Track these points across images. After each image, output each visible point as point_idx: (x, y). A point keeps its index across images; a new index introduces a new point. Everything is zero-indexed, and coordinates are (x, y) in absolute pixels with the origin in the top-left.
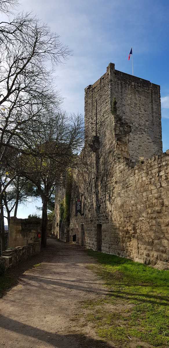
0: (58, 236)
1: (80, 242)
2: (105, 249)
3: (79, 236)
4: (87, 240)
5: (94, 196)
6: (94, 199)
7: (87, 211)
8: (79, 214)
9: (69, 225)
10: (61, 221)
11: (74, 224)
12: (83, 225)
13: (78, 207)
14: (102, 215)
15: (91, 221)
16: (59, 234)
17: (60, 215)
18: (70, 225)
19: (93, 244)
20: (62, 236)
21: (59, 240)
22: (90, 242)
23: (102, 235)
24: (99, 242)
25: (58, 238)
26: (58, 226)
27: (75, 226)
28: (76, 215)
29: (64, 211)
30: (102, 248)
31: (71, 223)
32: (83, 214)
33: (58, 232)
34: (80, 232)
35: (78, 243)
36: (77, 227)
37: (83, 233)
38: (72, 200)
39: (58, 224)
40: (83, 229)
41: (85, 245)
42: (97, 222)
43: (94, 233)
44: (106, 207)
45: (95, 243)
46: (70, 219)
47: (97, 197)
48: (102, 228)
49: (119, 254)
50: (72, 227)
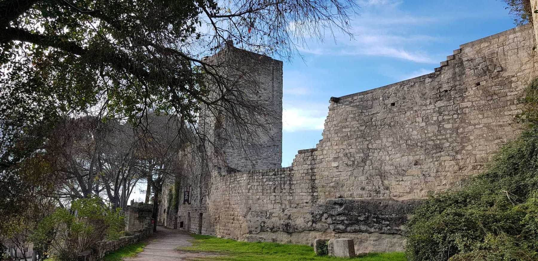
0: (166, 223)
1: (186, 228)
2: (203, 232)
3: (186, 223)
4: (193, 226)
5: (199, 189)
6: (199, 192)
7: (193, 201)
8: (186, 202)
9: (177, 212)
10: (169, 208)
11: (182, 211)
12: (189, 213)
13: (186, 197)
14: (203, 206)
15: (196, 210)
16: (167, 221)
17: (168, 201)
18: (179, 213)
19: (196, 229)
20: (169, 223)
21: (166, 227)
22: (194, 228)
23: (203, 221)
24: (200, 226)
25: (165, 225)
26: (166, 213)
27: (183, 214)
28: (184, 203)
29: (172, 197)
30: (202, 231)
31: (179, 211)
32: (190, 204)
33: (166, 219)
34: (187, 219)
35: (185, 229)
36: (185, 215)
37: (189, 220)
38: (181, 188)
39: (165, 210)
40: (189, 216)
41: (190, 231)
42: (200, 212)
43: (197, 220)
44: (206, 200)
45: (198, 228)
46: (179, 207)
47: (201, 191)
48: (203, 216)
49: (211, 234)
50: (180, 214)
